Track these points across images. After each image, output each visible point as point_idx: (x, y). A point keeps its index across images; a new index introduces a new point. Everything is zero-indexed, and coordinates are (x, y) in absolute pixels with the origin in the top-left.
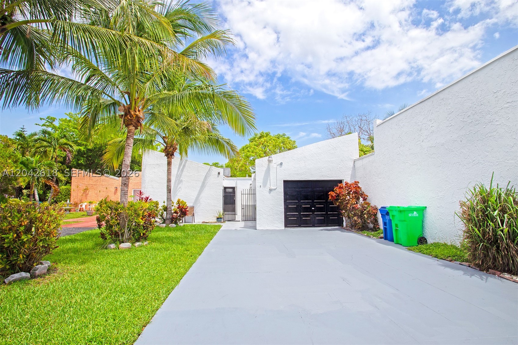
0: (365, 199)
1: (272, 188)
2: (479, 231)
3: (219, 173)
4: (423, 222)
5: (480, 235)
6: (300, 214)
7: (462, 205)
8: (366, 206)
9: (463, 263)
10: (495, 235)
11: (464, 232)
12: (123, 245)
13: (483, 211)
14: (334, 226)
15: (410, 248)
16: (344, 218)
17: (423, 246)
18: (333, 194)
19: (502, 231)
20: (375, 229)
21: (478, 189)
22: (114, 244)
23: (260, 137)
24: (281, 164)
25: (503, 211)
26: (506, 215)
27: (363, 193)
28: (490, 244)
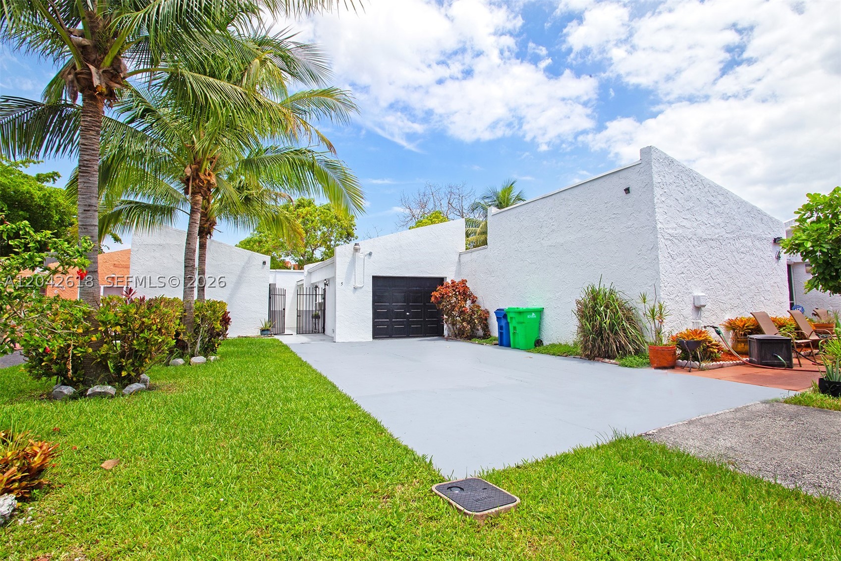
0: (473, 302)
1: (358, 285)
2: (590, 325)
3: (264, 263)
4: (540, 324)
5: (590, 329)
6: (391, 321)
7: (578, 302)
8: (476, 309)
9: (576, 356)
10: (601, 327)
11: (579, 327)
12: (194, 360)
13: (593, 308)
14: (433, 336)
15: (528, 350)
16: (445, 326)
17: (541, 348)
18: (437, 294)
19: (605, 323)
20: (486, 336)
21: (590, 289)
22: (181, 359)
23: (299, 206)
24: (370, 254)
25: (607, 307)
26: (608, 310)
27: (472, 294)
28: (597, 335)
